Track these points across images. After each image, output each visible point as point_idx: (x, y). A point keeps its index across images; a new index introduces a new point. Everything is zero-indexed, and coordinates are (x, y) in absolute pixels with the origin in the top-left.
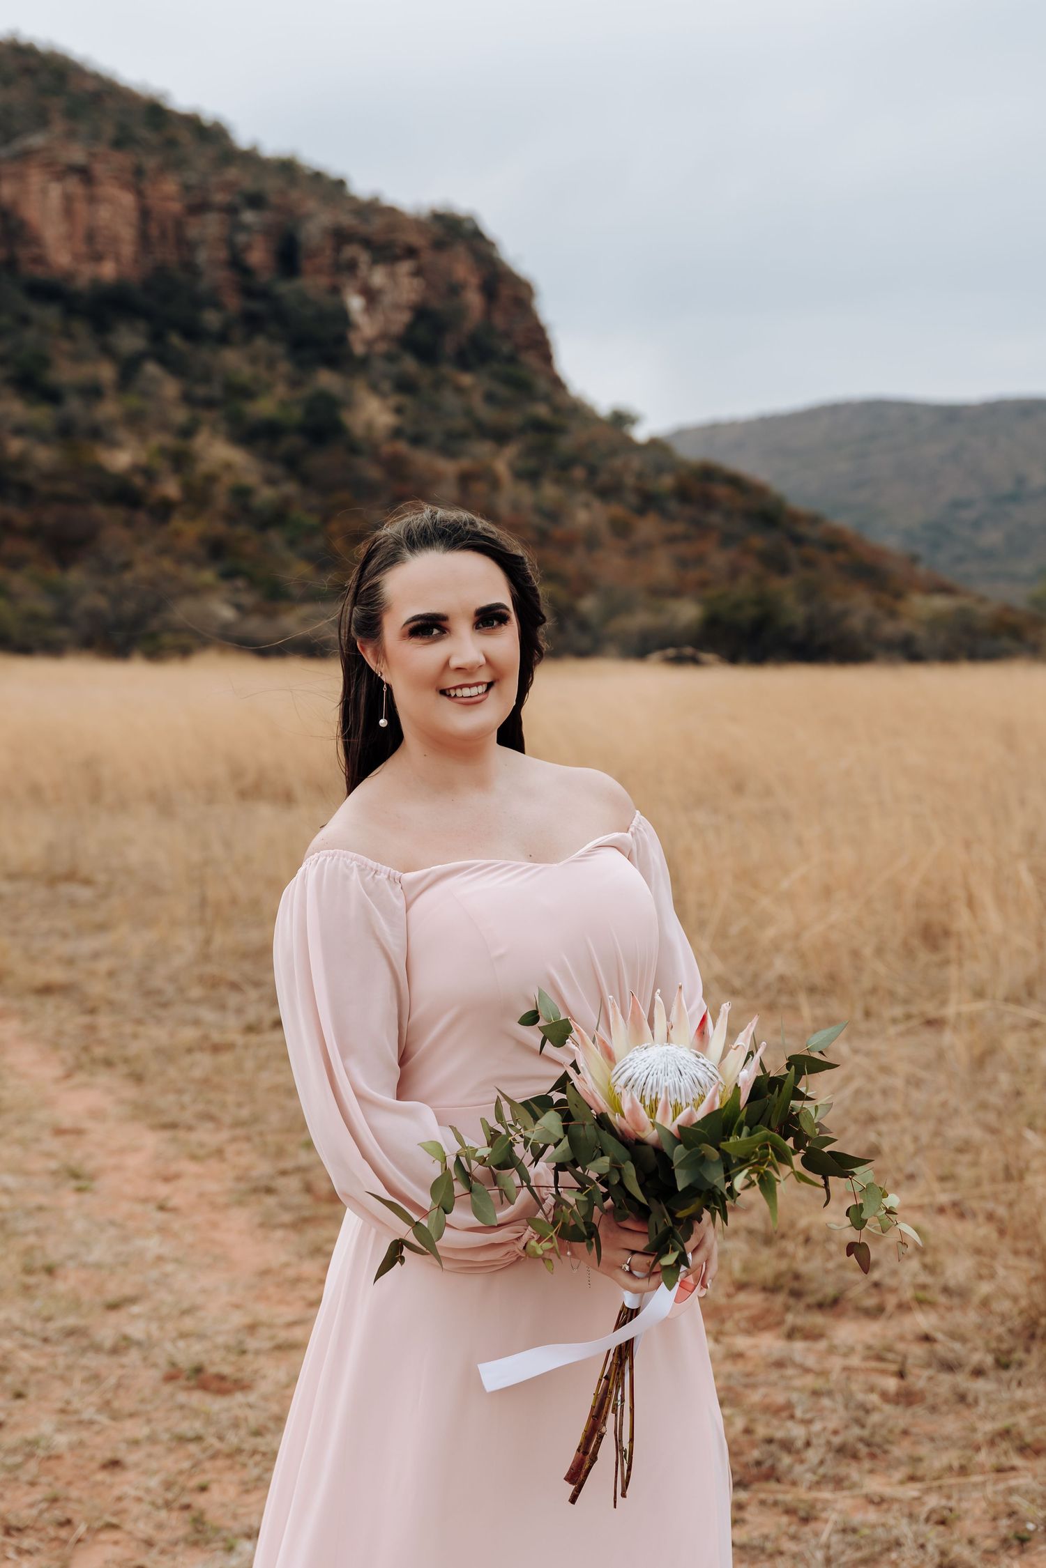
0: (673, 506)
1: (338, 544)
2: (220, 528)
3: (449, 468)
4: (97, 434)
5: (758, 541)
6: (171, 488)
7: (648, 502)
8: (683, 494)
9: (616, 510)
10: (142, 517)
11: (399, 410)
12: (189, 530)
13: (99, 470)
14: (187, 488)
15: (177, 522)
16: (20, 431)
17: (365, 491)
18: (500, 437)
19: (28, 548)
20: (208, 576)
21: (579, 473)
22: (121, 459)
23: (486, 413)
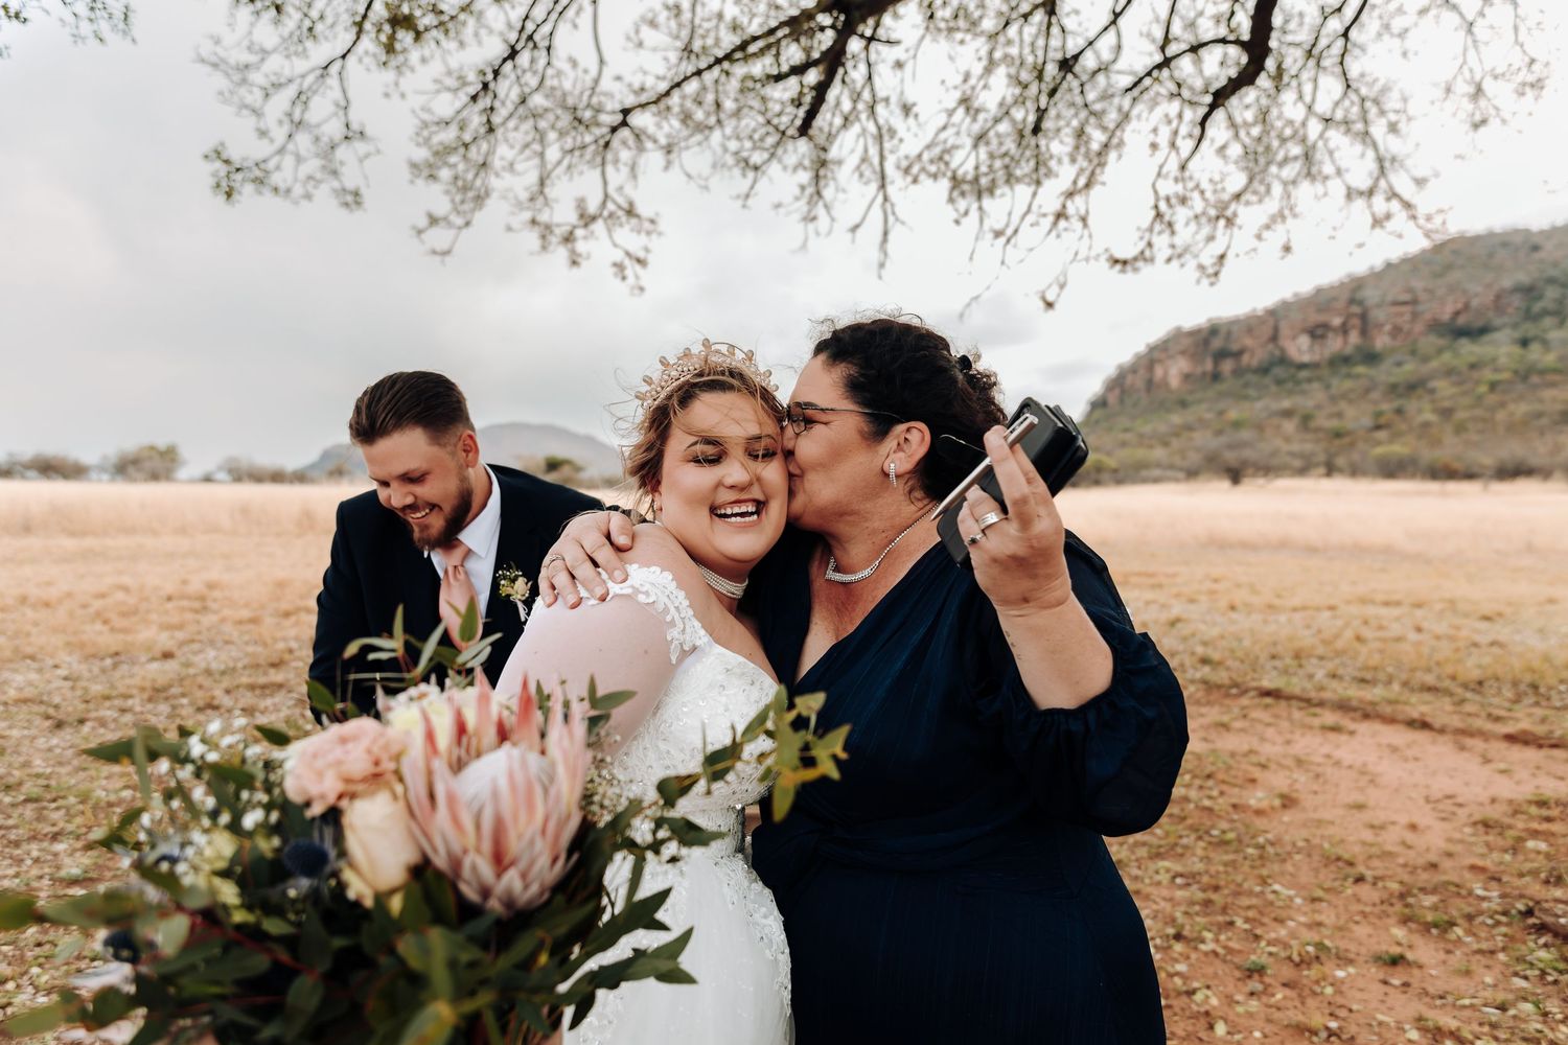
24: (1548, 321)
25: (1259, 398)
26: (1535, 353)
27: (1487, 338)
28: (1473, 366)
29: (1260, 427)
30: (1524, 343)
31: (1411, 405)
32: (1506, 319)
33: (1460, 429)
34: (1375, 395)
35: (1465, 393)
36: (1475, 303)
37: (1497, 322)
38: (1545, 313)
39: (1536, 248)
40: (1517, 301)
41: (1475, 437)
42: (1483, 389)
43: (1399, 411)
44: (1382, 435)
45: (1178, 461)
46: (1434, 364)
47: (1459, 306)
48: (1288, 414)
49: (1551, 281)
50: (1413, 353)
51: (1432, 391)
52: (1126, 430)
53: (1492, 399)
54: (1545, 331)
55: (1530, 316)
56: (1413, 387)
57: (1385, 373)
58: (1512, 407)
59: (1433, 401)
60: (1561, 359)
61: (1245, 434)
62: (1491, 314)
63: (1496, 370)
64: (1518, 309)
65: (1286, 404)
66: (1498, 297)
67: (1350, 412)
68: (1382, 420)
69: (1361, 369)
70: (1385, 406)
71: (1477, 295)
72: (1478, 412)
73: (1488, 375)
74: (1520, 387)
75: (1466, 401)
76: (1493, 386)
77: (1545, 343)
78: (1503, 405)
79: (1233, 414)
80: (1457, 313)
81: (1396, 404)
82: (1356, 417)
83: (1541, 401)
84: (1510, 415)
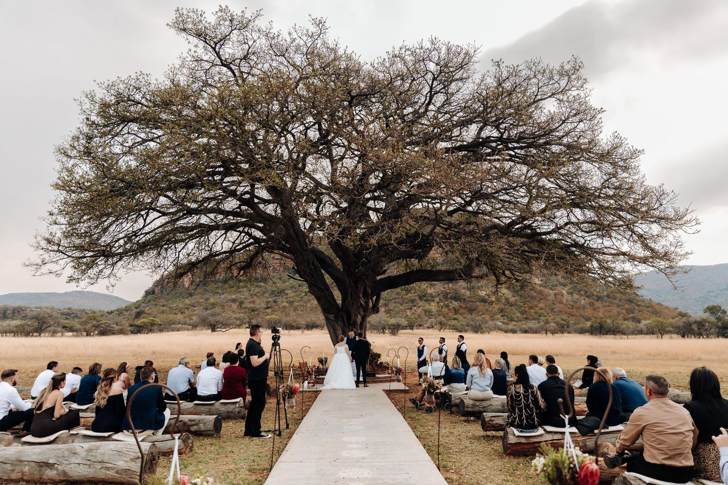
0: (606, 299)
1: (527, 309)
2: (503, 306)
3: (551, 292)
4: (479, 288)
5: (627, 306)
6: (493, 299)
7: (599, 298)
8: (608, 296)
9: (591, 300)
10: (487, 304)
11: (541, 281)
12: (496, 307)
13: (478, 295)
14: (496, 299)
15: (494, 305)
16: (464, 288)
17: (533, 298)
18: (565, 285)
19: (465, 311)
20: (499, 316)
21: (582, 292)
22: (483, 293)
23: (562, 280)
25: (223, 294)
28: (300, 286)
29: (223, 306)
31: (280, 300)
33: (295, 309)
34: (266, 295)
35: (297, 296)
41: (300, 313)
42: (304, 294)
43: (275, 302)
44: (269, 311)
45: (187, 320)
46: (287, 284)
48: (234, 301)
50: (280, 279)
51: (286, 294)
52: (163, 306)
53: (306, 298)
56: (281, 292)
57: (269, 287)
58: (312, 301)
59: (287, 298)
61: (217, 310)
65: (234, 297)
67: (258, 301)
68: (269, 305)
69: (262, 284)
70: (271, 300)
72: (301, 303)
73: (305, 289)
75: (297, 298)
78: (309, 300)
79: (212, 300)
81: (274, 299)
82: (260, 303)
84: (312, 304)
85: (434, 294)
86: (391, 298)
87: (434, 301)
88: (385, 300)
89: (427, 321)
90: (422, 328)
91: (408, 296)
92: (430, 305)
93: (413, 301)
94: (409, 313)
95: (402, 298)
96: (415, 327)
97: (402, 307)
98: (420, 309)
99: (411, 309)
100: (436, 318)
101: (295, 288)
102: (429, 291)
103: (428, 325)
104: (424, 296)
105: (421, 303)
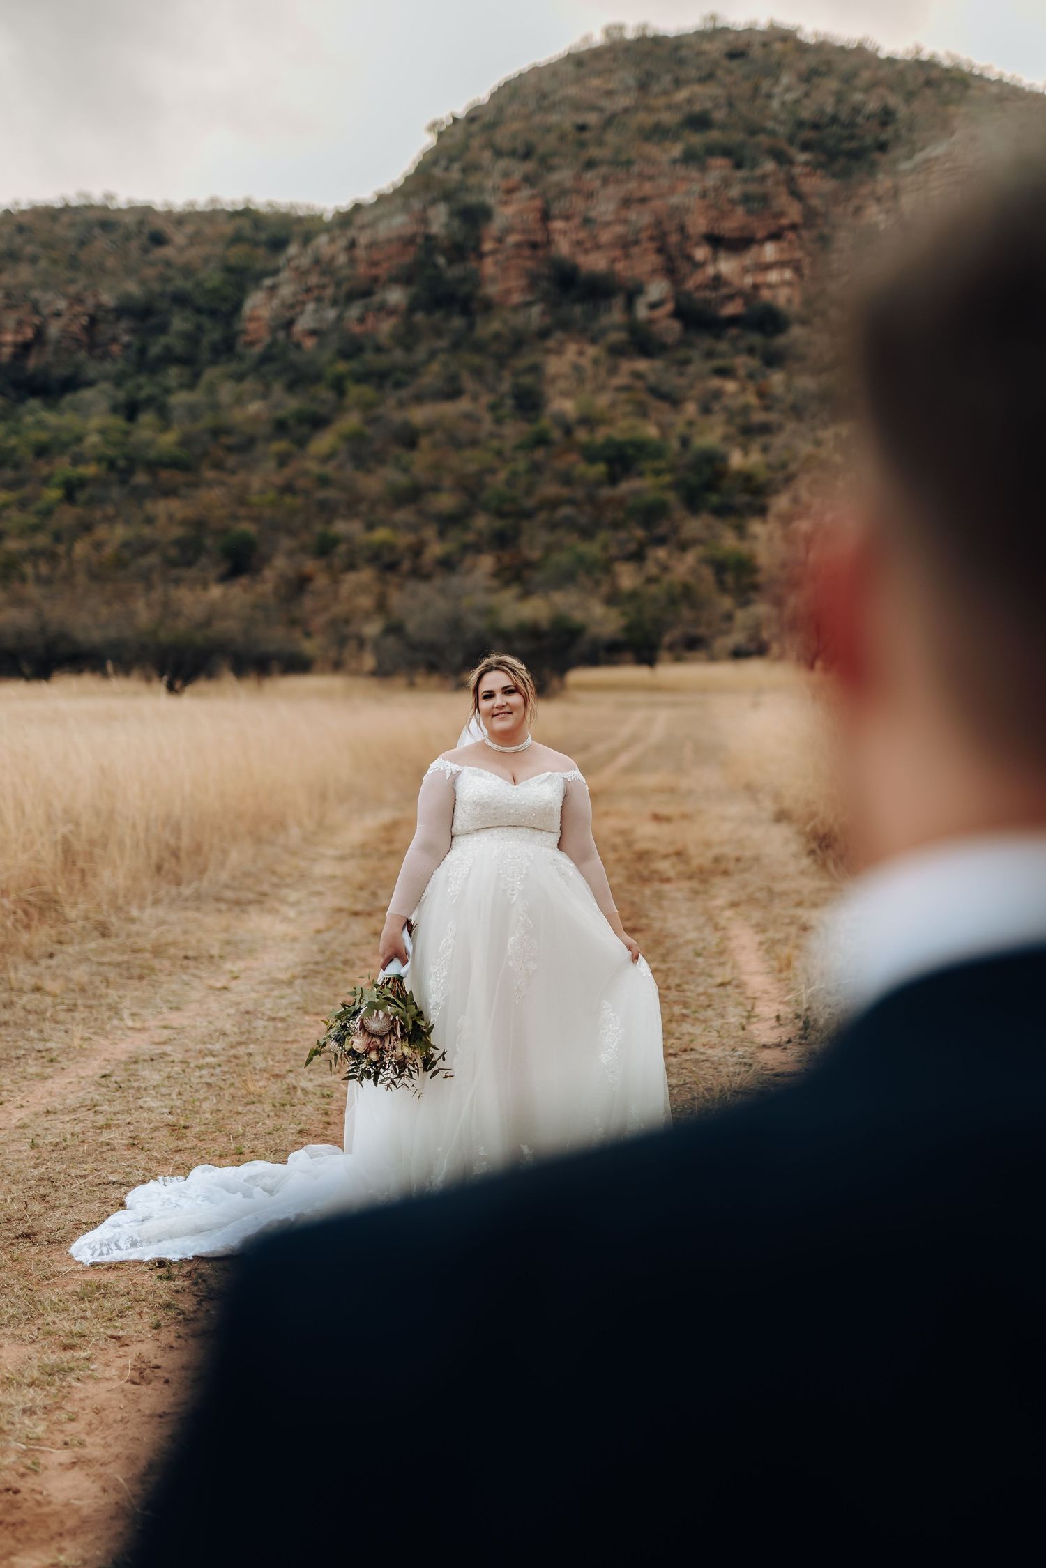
24: (173, 374)
26: (146, 429)
27: (68, 398)
28: (42, 451)
30: (131, 410)
32: (108, 367)
35: (23, 504)
36: (54, 329)
37: (92, 370)
38: (169, 358)
39: (158, 239)
40: (124, 333)
42: (53, 494)
47: (29, 333)
49: (181, 300)
53: (67, 516)
54: (168, 391)
55: (146, 364)
58: (102, 532)
60: (185, 442)
62: (82, 355)
63: (77, 460)
64: (127, 346)
66: (93, 321)
71: (58, 314)
73: (63, 467)
74: (115, 492)
76: (71, 489)
77: (163, 412)
78: (86, 527)
80: (24, 349)
83: (150, 520)
84: (98, 546)
85: (763, 475)
86: (529, 503)
87: (762, 512)
88: (500, 514)
89: (729, 617)
90: (700, 654)
91: (625, 487)
92: (741, 532)
93: (651, 514)
94: (627, 578)
95: (591, 499)
96: (664, 655)
97: (592, 549)
98: (690, 558)
99: (637, 557)
100: (779, 602)
101: (17, 466)
102: (737, 460)
103: (737, 638)
104: (711, 485)
105: (693, 526)
